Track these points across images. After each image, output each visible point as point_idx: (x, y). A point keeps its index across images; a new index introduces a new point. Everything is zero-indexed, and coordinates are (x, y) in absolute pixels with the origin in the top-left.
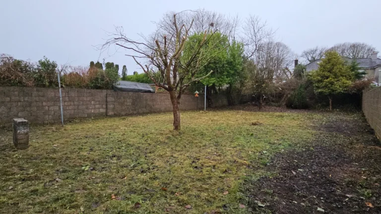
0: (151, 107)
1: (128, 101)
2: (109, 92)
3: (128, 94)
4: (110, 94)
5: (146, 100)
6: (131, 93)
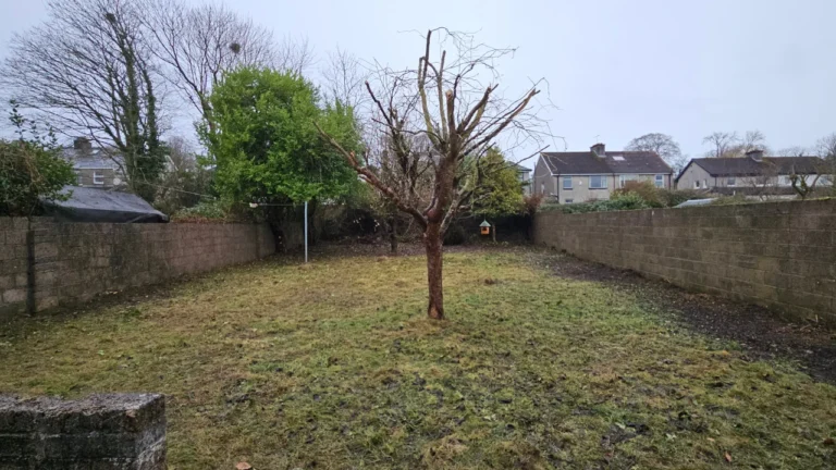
0: (163, 268)
1: (100, 251)
2: (38, 224)
3: (100, 229)
4: (43, 234)
5: (150, 246)
6: (107, 227)
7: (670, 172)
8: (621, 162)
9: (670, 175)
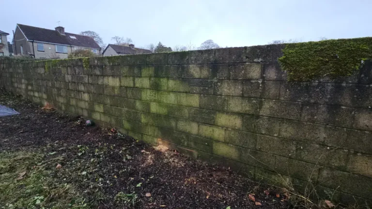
7: (100, 49)
8: (75, 39)
9: (100, 50)
